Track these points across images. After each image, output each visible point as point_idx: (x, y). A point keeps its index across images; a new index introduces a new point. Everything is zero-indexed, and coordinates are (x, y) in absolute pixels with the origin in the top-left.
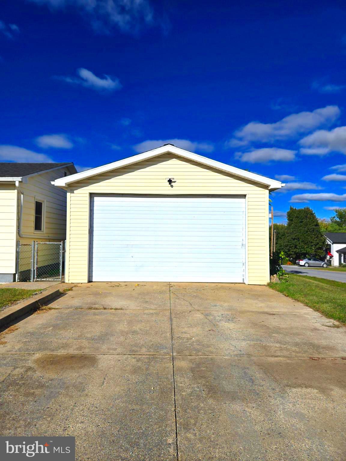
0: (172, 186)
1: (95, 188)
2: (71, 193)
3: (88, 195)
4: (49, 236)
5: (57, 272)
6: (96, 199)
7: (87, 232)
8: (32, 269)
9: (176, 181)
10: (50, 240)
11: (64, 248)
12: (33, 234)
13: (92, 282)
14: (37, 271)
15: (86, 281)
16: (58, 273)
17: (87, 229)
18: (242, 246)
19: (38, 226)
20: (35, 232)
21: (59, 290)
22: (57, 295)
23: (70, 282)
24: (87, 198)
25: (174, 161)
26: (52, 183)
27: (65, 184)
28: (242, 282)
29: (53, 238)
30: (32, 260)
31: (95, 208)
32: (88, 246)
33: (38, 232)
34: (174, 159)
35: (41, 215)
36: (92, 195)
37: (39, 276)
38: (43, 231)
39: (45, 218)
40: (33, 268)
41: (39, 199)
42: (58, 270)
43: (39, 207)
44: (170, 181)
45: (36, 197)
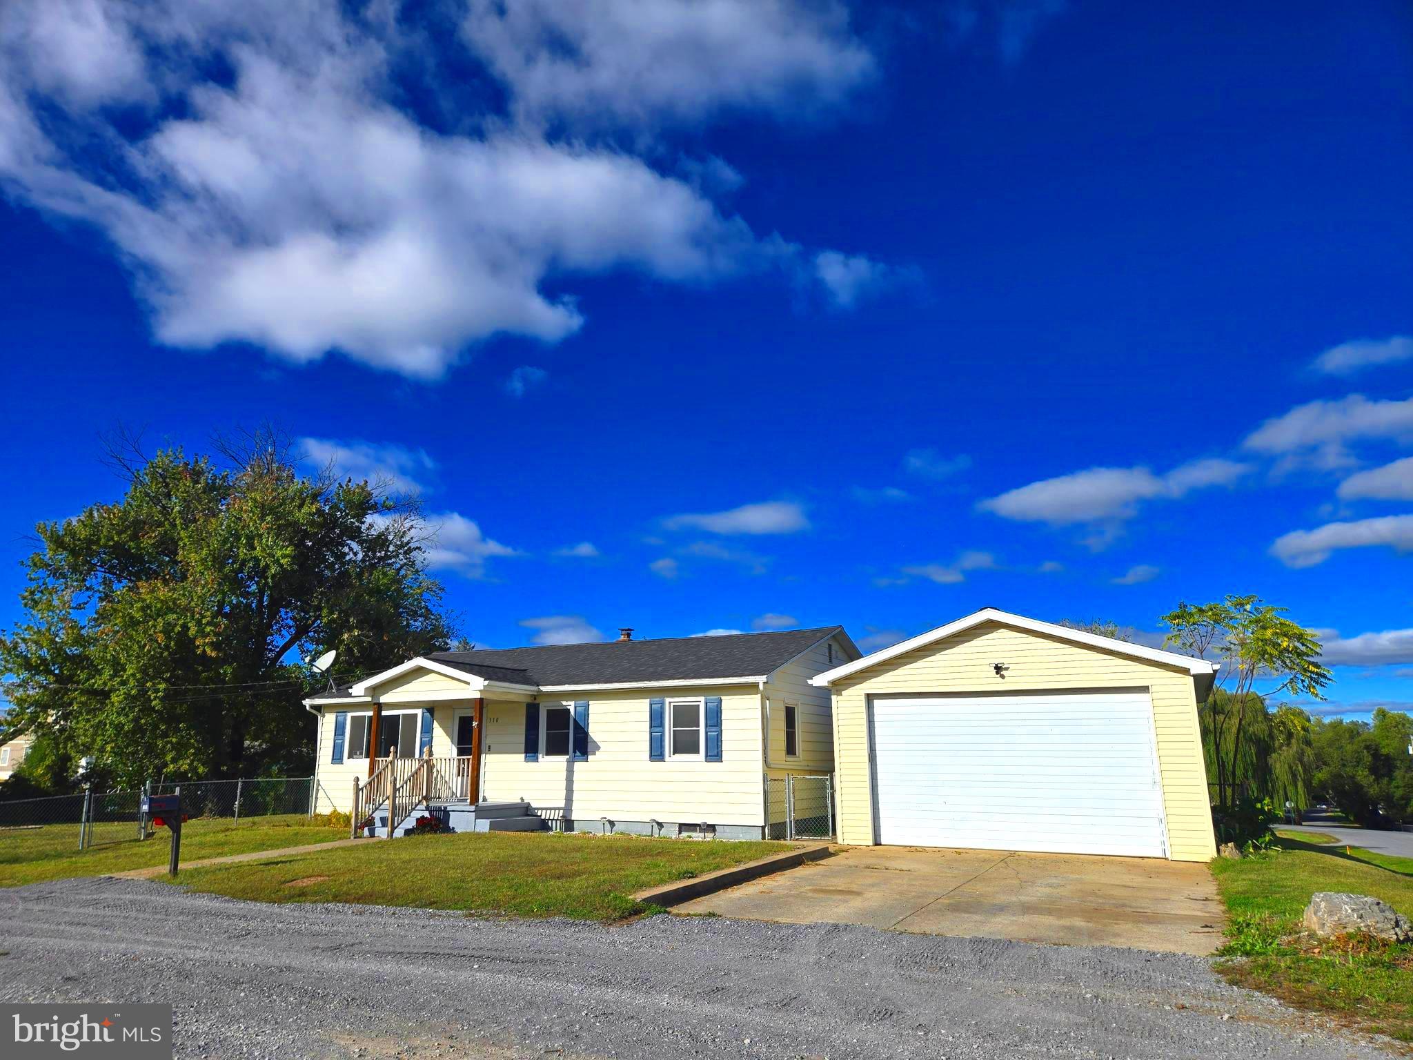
0: (1003, 677)
1: (874, 686)
2: (838, 695)
3: (863, 698)
4: (808, 766)
5: (824, 830)
6: (877, 702)
7: (866, 759)
8: (788, 820)
9: (1008, 668)
10: (811, 772)
11: (832, 787)
12: (784, 763)
13: (881, 845)
14: (795, 823)
15: (870, 843)
16: (826, 833)
17: (866, 753)
18: (1153, 785)
19: (791, 749)
20: (788, 759)
21: (828, 848)
22: (824, 854)
23: (846, 843)
24: (863, 704)
25: (1003, 633)
26: (810, 682)
27: (828, 682)
28: (1161, 855)
29: (816, 769)
30: (788, 806)
31: (876, 718)
32: (868, 781)
33: (790, 758)
34: (1003, 630)
35: (795, 729)
36: (870, 698)
37: (799, 832)
38: (799, 757)
39: (800, 733)
40: (789, 818)
41: (791, 703)
42: (826, 823)
43: (790, 713)
44: (998, 669)
45: (786, 701)
